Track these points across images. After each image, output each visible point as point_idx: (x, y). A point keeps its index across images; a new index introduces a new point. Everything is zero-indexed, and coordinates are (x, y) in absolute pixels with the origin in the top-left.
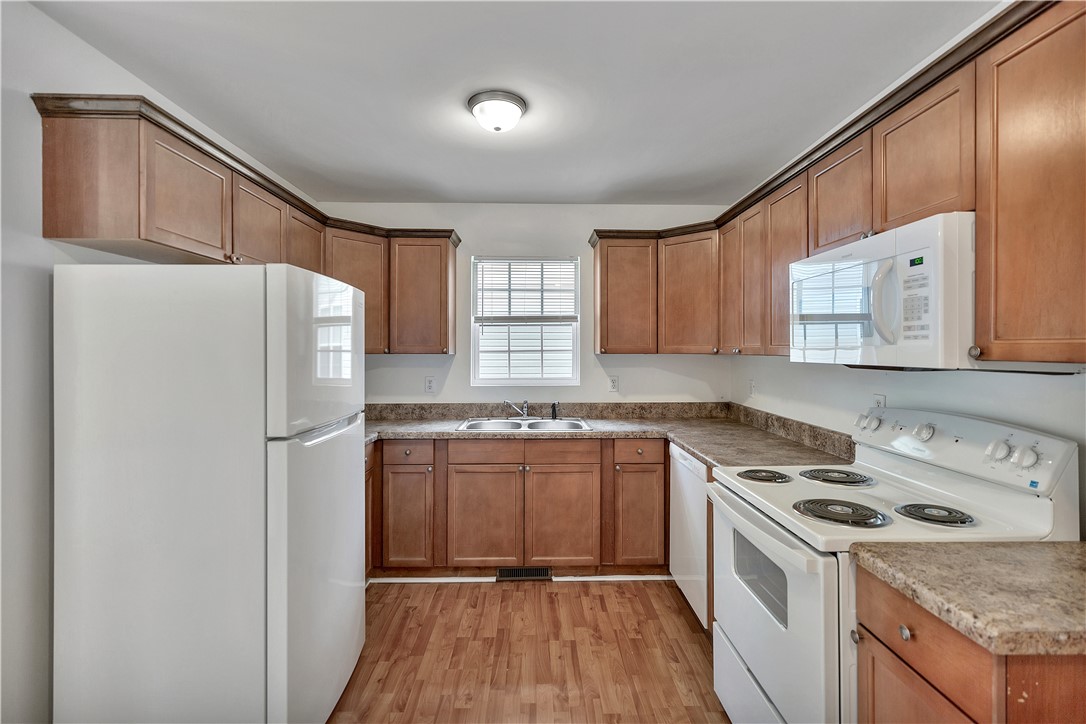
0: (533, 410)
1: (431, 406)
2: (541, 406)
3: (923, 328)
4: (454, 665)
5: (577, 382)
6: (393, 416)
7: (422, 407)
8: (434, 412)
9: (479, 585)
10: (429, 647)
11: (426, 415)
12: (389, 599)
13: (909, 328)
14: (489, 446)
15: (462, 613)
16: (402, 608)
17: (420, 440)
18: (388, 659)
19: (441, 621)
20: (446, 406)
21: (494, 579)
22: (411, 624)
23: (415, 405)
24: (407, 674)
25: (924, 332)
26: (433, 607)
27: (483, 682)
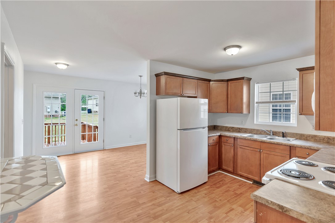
0: (275, 134)
1: (242, 128)
2: (279, 132)
4: (223, 193)
5: (296, 126)
6: (232, 130)
7: (239, 128)
8: (243, 130)
9: (246, 182)
10: (221, 188)
11: (241, 131)
12: (220, 176)
14: (250, 142)
15: (236, 186)
16: (222, 179)
17: (230, 137)
18: (210, 186)
19: (228, 185)
20: (246, 129)
21: (252, 183)
22: (221, 183)
23: (238, 128)
24: (211, 190)
26: (229, 182)
27: (226, 199)
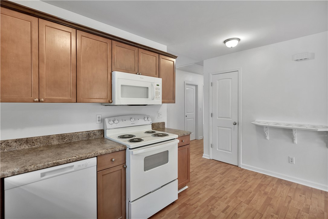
3: (159, 97)
13: (156, 97)
25: (159, 98)
